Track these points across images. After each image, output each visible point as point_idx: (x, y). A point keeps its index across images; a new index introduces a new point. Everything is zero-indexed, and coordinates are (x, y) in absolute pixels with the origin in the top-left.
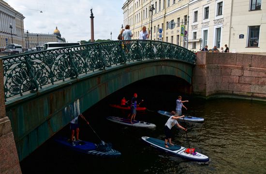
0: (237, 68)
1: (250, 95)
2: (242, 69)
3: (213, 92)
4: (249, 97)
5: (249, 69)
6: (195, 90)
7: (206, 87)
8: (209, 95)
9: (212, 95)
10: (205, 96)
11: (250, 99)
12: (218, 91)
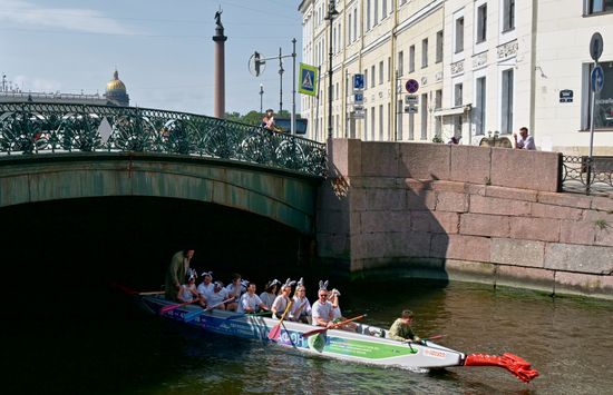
0: (453, 187)
1: (489, 270)
2: (467, 190)
3: (381, 260)
4: (487, 276)
5: (483, 192)
6: (323, 253)
7: (349, 242)
8: (365, 269)
9: (372, 269)
10: (349, 271)
11: (489, 282)
12: (398, 258)
